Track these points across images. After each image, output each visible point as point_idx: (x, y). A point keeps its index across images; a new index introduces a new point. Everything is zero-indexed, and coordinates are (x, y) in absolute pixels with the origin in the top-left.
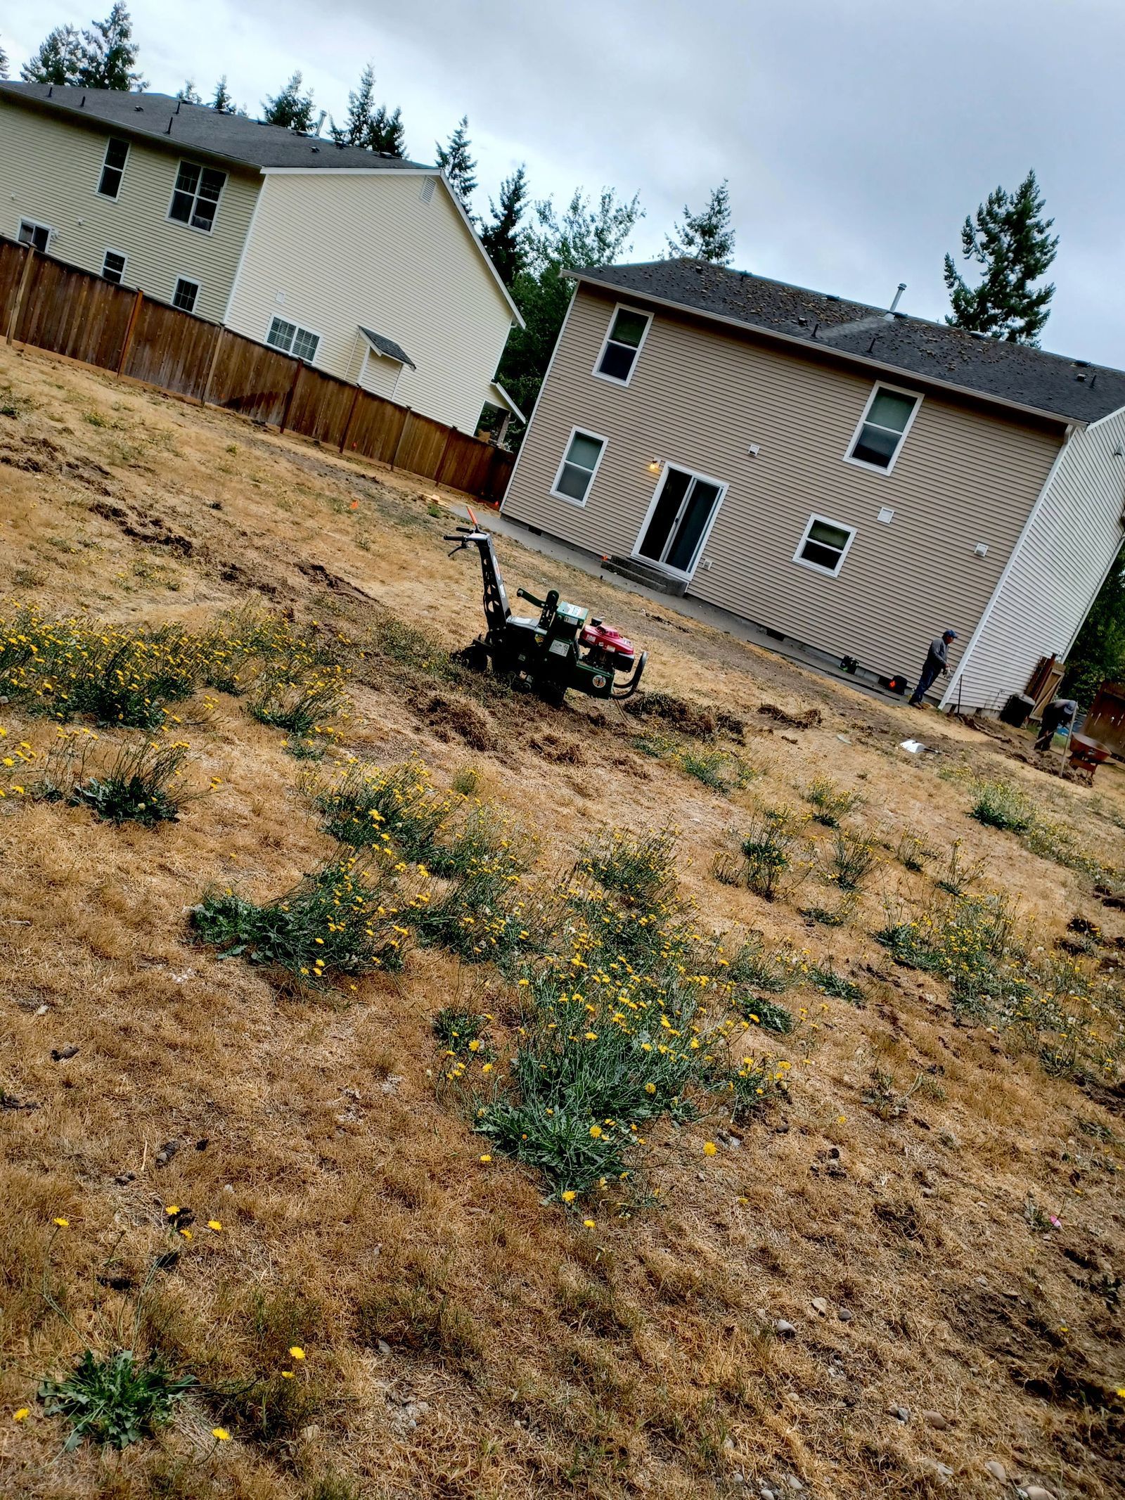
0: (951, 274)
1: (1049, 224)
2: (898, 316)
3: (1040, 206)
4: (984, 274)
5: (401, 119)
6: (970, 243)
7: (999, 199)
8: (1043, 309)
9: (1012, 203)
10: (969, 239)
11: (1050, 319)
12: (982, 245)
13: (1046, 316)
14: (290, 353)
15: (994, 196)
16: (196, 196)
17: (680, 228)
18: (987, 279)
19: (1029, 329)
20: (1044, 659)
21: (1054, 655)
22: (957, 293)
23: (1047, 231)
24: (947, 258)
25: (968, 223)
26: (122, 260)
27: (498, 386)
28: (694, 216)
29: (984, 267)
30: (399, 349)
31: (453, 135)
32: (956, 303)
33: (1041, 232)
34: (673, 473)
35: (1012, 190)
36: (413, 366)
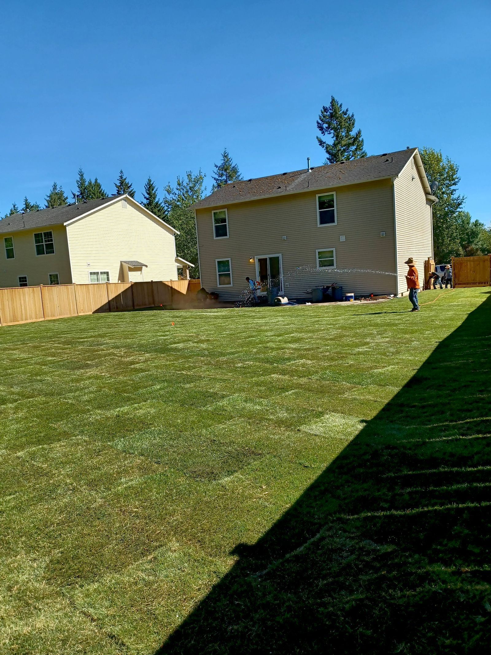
0: (321, 143)
1: (347, 110)
2: (312, 169)
3: (341, 106)
4: (333, 137)
5: (98, 181)
6: (322, 130)
7: (325, 110)
8: (361, 139)
9: (330, 109)
10: (321, 128)
11: (364, 141)
12: (326, 128)
13: (362, 141)
14: (101, 282)
15: (323, 110)
16: (44, 243)
17: (216, 172)
18: (335, 138)
19: (359, 148)
20: (426, 261)
21: (429, 258)
22: (327, 148)
23: (348, 113)
24: (317, 137)
25: (318, 123)
26: (25, 278)
27: (179, 258)
28: (219, 166)
29: (332, 135)
30: (139, 262)
31: (119, 178)
32: (328, 152)
33: (345, 114)
34: (260, 260)
35: (328, 105)
36: (146, 266)
